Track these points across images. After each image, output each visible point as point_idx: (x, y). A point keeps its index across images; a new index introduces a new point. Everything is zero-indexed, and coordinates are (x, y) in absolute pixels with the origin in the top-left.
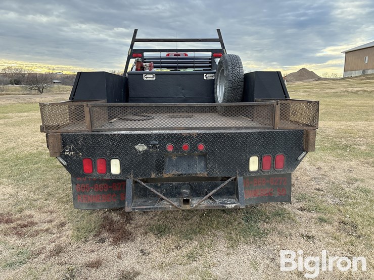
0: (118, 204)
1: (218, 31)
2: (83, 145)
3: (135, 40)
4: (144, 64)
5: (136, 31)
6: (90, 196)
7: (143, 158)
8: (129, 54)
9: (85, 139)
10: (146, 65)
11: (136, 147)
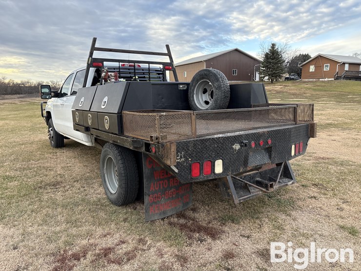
0: (183, 207)
1: (167, 46)
2: (193, 150)
3: (93, 48)
4: (109, 74)
5: (95, 40)
6: (161, 205)
7: (237, 156)
8: (90, 62)
9: (195, 145)
10: (111, 75)
11: (234, 147)
